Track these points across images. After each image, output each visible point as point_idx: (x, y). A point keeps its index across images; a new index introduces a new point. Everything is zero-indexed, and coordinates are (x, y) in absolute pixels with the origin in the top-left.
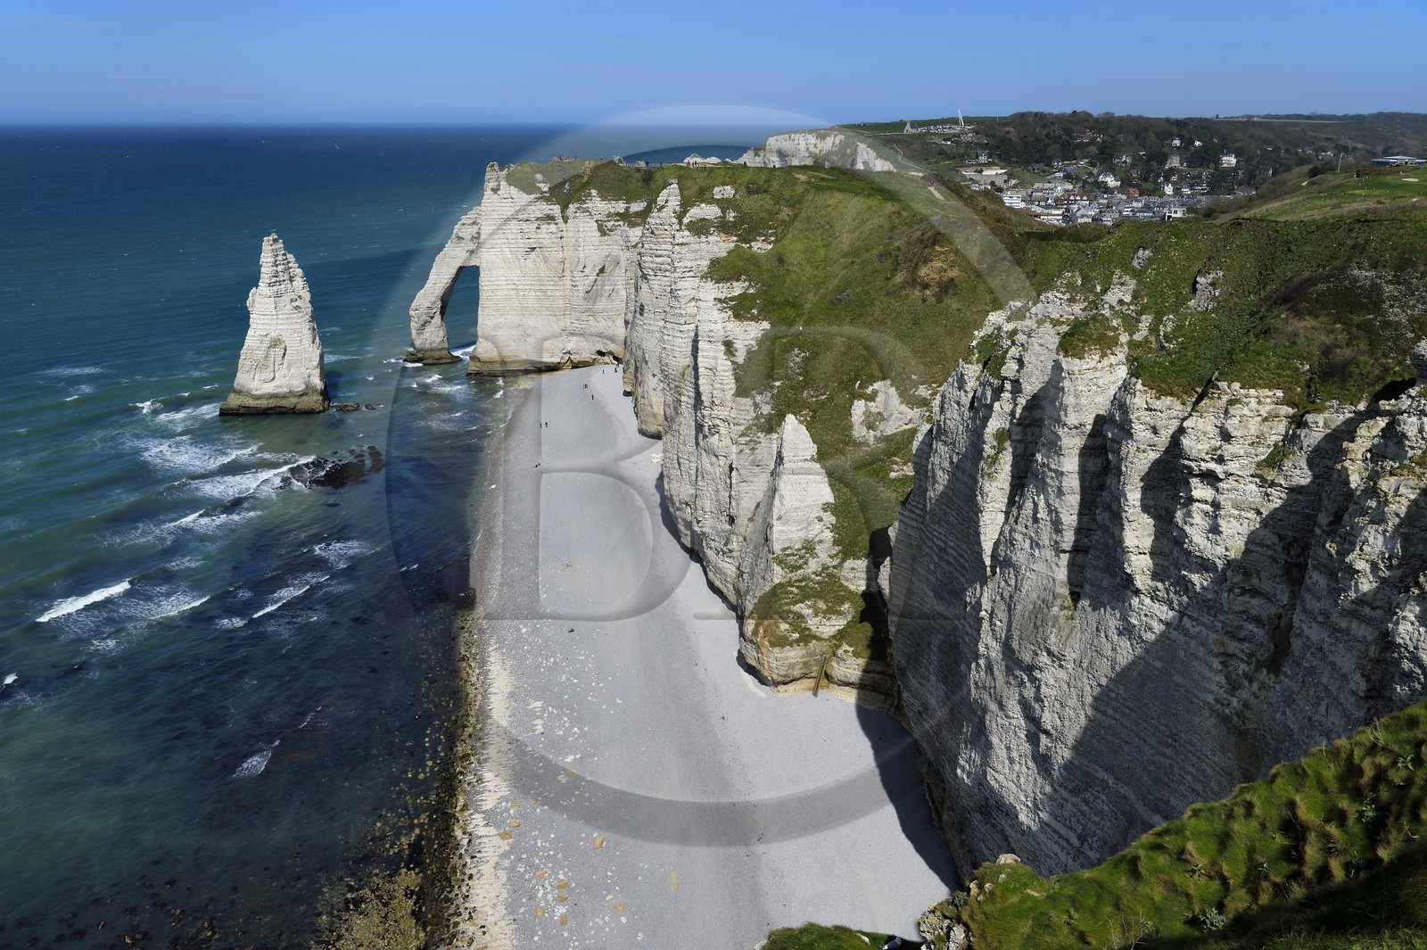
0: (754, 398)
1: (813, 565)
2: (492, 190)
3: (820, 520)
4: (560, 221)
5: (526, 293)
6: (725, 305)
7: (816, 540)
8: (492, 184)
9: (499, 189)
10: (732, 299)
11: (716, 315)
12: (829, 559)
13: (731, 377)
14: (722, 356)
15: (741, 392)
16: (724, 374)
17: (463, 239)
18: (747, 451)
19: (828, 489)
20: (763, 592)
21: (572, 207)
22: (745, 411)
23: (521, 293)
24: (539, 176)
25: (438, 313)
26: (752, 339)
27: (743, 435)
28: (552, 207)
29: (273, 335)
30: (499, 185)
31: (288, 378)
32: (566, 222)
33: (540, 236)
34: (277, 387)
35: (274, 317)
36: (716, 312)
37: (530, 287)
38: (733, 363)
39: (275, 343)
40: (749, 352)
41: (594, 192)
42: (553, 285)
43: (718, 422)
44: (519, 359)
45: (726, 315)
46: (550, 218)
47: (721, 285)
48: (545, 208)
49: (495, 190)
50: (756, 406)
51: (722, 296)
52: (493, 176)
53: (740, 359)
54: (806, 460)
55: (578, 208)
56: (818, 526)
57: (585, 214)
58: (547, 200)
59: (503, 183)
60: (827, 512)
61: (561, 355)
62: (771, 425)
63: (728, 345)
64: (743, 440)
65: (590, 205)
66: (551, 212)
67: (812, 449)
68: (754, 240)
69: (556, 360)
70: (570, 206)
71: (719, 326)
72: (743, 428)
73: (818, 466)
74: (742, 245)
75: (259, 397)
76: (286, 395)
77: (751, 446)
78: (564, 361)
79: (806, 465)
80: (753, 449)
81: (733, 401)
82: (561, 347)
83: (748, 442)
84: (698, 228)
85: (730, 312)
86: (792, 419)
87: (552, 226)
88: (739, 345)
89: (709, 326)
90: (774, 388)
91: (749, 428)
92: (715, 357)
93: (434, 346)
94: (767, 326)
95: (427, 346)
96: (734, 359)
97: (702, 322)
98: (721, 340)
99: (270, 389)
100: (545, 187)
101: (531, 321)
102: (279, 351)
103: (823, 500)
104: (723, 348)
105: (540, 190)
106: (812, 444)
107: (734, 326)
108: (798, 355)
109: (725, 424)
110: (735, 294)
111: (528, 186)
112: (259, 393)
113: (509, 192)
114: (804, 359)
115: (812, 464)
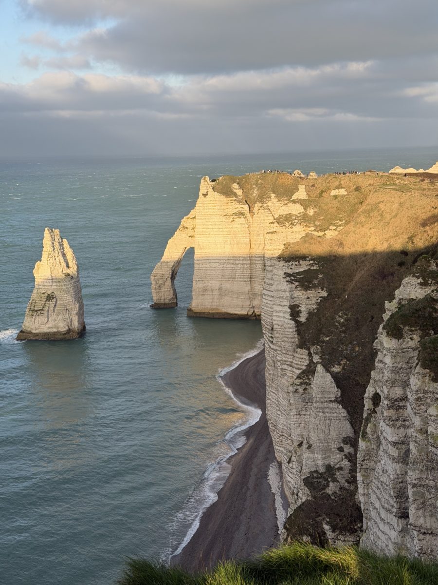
0: (309, 349)
1: (332, 488)
2: (203, 194)
3: (341, 449)
4: (248, 214)
5: (225, 266)
6: (292, 278)
7: (337, 467)
8: (203, 190)
9: (207, 194)
10: (298, 273)
11: (285, 286)
12: (346, 484)
13: (294, 333)
14: (288, 316)
15: (302, 345)
16: (289, 330)
17: (187, 228)
18: (301, 390)
19: (349, 426)
20: (296, 506)
21: (258, 204)
22: (302, 359)
23: (222, 266)
24: (235, 186)
25: (170, 279)
26: (314, 304)
27: (299, 377)
28: (243, 206)
29: (49, 292)
30: (207, 192)
31: (56, 322)
32: (252, 217)
33: (234, 226)
34: (49, 328)
35: (50, 281)
36: (286, 283)
37: (227, 262)
38: (297, 322)
39: (50, 298)
40: (310, 314)
41: (273, 195)
42: (243, 260)
43: (285, 367)
44: (219, 311)
45: (294, 286)
46: (242, 214)
47: (290, 263)
48: (237, 207)
49: (205, 195)
50: (310, 354)
51: (289, 271)
52: (205, 185)
53: (303, 318)
54: (331, 401)
55: (261, 207)
56: (339, 456)
57: (265, 211)
58: (239, 201)
59: (211, 190)
60: (346, 444)
61: (248, 309)
62: (309, 371)
63: (294, 311)
64: (298, 382)
65: (270, 204)
66: (242, 209)
67: (334, 392)
68: (328, 228)
69: (244, 312)
70: (256, 205)
71: (288, 294)
72: (298, 372)
73: (341, 407)
74: (315, 233)
75: (37, 335)
76: (54, 334)
77: (304, 386)
78: (250, 313)
79: (331, 405)
80: (305, 389)
81: (295, 351)
82: (248, 303)
83: (301, 384)
84: (284, 220)
85: (297, 284)
86: (320, 368)
87: (243, 219)
88: (303, 308)
89: (280, 294)
90: (323, 342)
91: (303, 372)
92: (284, 317)
93: (167, 301)
94: (325, 294)
95: (162, 301)
96: (299, 319)
97: (277, 291)
98: (288, 304)
99: (45, 329)
100: (239, 192)
101: (227, 286)
102: (52, 303)
103: (344, 435)
104: (289, 310)
105: (235, 195)
106: (336, 389)
107: (300, 294)
108: (341, 317)
109: (290, 368)
110: (302, 270)
111: (227, 192)
112: (37, 331)
113: (214, 196)
114: (346, 320)
115: (335, 405)
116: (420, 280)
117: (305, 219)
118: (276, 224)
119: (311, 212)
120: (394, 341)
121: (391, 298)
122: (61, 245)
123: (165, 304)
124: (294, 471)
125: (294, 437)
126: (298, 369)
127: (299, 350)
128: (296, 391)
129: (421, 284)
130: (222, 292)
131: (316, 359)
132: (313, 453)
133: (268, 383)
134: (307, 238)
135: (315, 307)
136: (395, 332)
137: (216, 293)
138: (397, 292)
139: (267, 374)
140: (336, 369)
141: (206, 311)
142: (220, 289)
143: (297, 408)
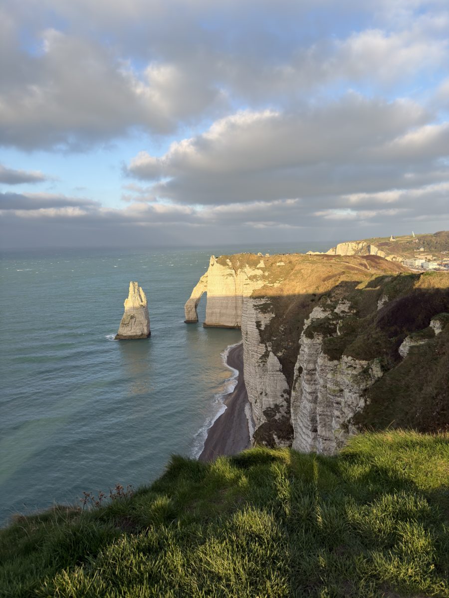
0: (266, 344)
1: (278, 416)
3: (282, 396)
4: (235, 275)
5: (222, 301)
6: (257, 307)
7: (280, 405)
8: (211, 263)
10: (260, 305)
11: (253, 311)
12: (285, 414)
13: (258, 335)
14: (255, 327)
15: (262, 342)
17: (203, 282)
18: (262, 365)
19: (286, 384)
20: (259, 426)
21: (239, 270)
22: (262, 349)
24: (228, 260)
25: (194, 308)
27: (260, 358)
28: (232, 271)
29: (132, 315)
31: (135, 330)
32: (237, 276)
33: (227, 281)
34: (132, 333)
35: (133, 309)
37: (224, 299)
38: (259, 330)
39: (132, 317)
40: (266, 326)
41: (247, 265)
42: (232, 298)
43: (253, 353)
44: (220, 324)
45: (258, 312)
46: (231, 275)
47: (256, 300)
48: (229, 271)
49: (212, 265)
50: (266, 347)
51: (256, 304)
52: (213, 260)
53: (263, 328)
54: (277, 371)
55: (241, 271)
56: (281, 399)
57: (243, 273)
58: (230, 268)
59: (215, 263)
60: (285, 393)
61: (234, 323)
62: (266, 355)
63: (258, 325)
64: (260, 361)
65: (245, 270)
67: (279, 366)
68: (275, 282)
71: (255, 316)
72: (260, 356)
73: (282, 374)
74: (269, 285)
75: (125, 336)
76: (134, 336)
77: (263, 363)
78: (235, 325)
79: (277, 373)
80: (264, 365)
81: (258, 345)
82: (234, 320)
83: (262, 362)
84: (253, 278)
85: (259, 310)
86: (271, 354)
87: (232, 277)
88: (263, 323)
89: (251, 316)
90: (273, 340)
91: (263, 356)
92: (253, 328)
93: (193, 319)
94: (274, 316)
95: (190, 319)
96: (261, 328)
97: (249, 314)
98: (255, 321)
99: (129, 333)
100: (230, 264)
101: (224, 311)
102: (133, 320)
103: (284, 388)
104: (255, 324)
105: (228, 265)
106: (280, 365)
107: (261, 315)
108: (282, 327)
109: (256, 354)
110: (262, 303)
111: (224, 264)
112: (125, 335)
113: (217, 266)
114: (285, 329)
115: (279, 373)
116: (322, 309)
117: (263, 277)
118: (249, 280)
119: (266, 274)
120: (309, 340)
121: (308, 318)
122: (139, 290)
123: (192, 321)
124: (258, 407)
125: (258, 390)
126: (260, 354)
127: (260, 344)
128: (259, 366)
129: (323, 311)
130: (221, 315)
131: (269, 349)
132: (268, 398)
133: (245, 361)
134: (265, 287)
135: (268, 322)
136: (310, 335)
137: (218, 315)
138: (310, 315)
139: (244, 357)
140: (280, 354)
141: (213, 324)
142: (220, 313)
143: (259, 375)
